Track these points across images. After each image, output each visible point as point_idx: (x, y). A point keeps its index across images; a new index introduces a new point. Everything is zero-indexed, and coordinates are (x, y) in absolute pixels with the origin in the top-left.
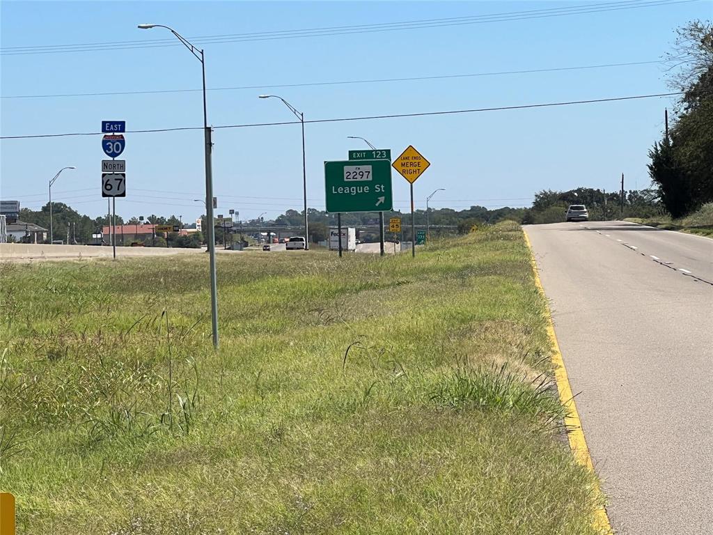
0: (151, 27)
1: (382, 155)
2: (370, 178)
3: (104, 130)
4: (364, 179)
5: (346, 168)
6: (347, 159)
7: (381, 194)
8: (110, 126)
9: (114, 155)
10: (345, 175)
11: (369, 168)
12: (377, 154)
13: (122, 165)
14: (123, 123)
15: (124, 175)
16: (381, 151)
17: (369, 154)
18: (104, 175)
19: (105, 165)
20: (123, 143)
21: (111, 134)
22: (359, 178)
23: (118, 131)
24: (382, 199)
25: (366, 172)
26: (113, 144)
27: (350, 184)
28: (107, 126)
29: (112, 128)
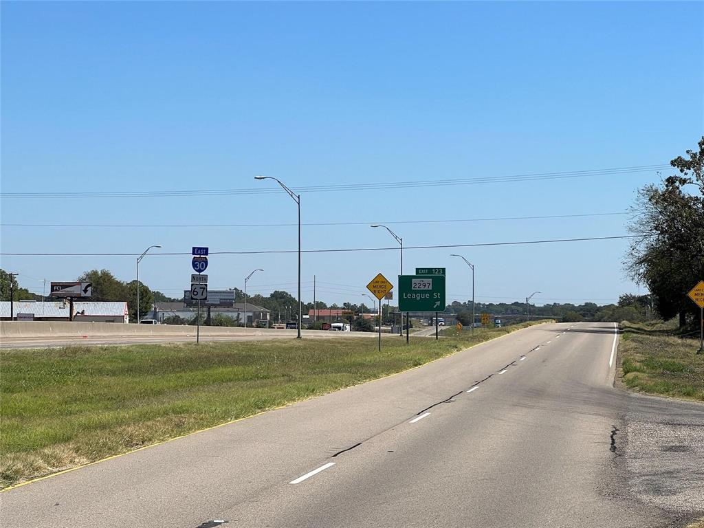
0: (264, 178)
1: (439, 272)
2: (430, 288)
3: (194, 254)
4: (426, 288)
5: (414, 280)
6: (415, 274)
7: (437, 300)
8: (198, 251)
9: (200, 271)
10: (413, 285)
11: (430, 281)
12: (436, 271)
13: (205, 278)
14: (207, 249)
15: (206, 285)
16: (439, 269)
17: (430, 270)
18: (192, 285)
19: (194, 277)
20: (206, 262)
21: (199, 256)
22: (422, 288)
23: (203, 254)
24: (438, 303)
25: (428, 284)
26: (200, 263)
27: (416, 292)
28: (196, 250)
29: (199, 252)
